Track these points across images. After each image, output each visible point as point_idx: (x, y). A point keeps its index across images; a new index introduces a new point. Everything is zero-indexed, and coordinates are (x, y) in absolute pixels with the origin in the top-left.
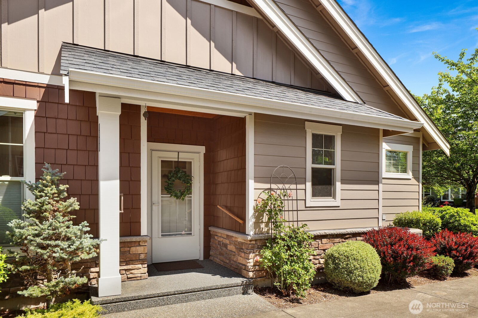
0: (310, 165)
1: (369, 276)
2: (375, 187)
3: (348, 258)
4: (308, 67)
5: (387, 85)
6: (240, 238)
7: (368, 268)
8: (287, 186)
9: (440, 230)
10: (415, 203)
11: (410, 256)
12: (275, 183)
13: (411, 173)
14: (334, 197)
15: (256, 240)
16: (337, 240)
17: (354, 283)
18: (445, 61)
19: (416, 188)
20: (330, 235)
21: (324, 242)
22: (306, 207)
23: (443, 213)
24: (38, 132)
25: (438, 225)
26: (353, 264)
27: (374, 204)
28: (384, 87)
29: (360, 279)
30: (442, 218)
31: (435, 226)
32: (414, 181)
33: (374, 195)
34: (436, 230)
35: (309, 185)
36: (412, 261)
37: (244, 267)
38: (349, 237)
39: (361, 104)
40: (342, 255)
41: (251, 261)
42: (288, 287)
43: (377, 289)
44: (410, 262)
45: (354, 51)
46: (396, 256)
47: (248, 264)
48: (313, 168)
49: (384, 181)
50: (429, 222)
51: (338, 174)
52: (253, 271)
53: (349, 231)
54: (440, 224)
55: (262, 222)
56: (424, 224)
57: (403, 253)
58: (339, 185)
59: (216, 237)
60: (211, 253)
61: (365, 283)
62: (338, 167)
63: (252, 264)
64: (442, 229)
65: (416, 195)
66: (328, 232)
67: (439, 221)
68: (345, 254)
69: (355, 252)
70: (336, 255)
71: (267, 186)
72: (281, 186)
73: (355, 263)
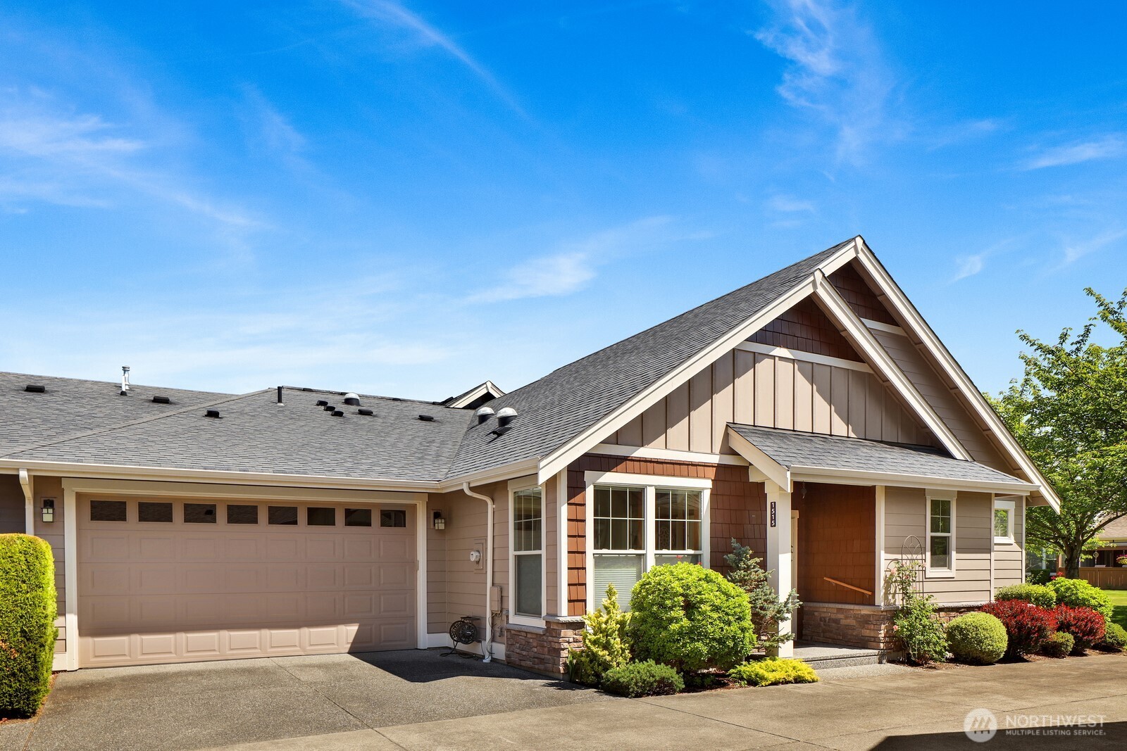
0: (929, 534)
1: (999, 645)
2: (986, 556)
3: (977, 628)
4: (913, 420)
5: (987, 428)
6: (865, 610)
7: (997, 637)
8: (915, 556)
9: (1054, 606)
10: (1018, 574)
11: (1035, 627)
12: (906, 553)
13: (1013, 537)
14: (950, 568)
15: (886, 611)
16: (953, 614)
17: (983, 653)
18: (1035, 347)
19: (1018, 556)
20: (947, 608)
21: (941, 616)
22: (926, 578)
23: (1057, 586)
24: (713, 508)
25: (1052, 600)
26: (982, 634)
27: (985, 575)
28: (984, 430)
29: (991, 648)
30: (1057, 591)
31: (1049, 601)
32: (1016, 547)
33: (985, 565)
34: (1050, 606)
35: (928, 554)
36: (1036, 631)
37: (873, 639)
38: (964, 611)
39: (971, 462)
40: (969, 625)
41: (882, 632)
42: (921, 657)
43: (1002, 661)
44: (1034, 633)
45: (952, 392)
46: (1020, 626)
47: (880, 636)
48: (932, 537)
49: (996, 548)
50: (1042, 597)
51: (953, 543)
52: (883, 643)
53: (965, 604)
54: (1055, 598)
55: (890, 593)
56: (1037, 599)
57: (1027, 624)
58: (954, 555)
59: (816, 614)
60: (804, 632)
61: (995, 652)
62: (953, 534)
63: (883, 635)
64: (1057, 604)
65: (1018, 565)
66: (947, 605)
67: (1054, 595)
68: (973, 624)
69: (983, 623)
70: (964, 626)
71: (899, 557)
72: (910, 556)
73: (985, 633)
